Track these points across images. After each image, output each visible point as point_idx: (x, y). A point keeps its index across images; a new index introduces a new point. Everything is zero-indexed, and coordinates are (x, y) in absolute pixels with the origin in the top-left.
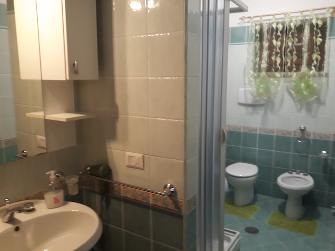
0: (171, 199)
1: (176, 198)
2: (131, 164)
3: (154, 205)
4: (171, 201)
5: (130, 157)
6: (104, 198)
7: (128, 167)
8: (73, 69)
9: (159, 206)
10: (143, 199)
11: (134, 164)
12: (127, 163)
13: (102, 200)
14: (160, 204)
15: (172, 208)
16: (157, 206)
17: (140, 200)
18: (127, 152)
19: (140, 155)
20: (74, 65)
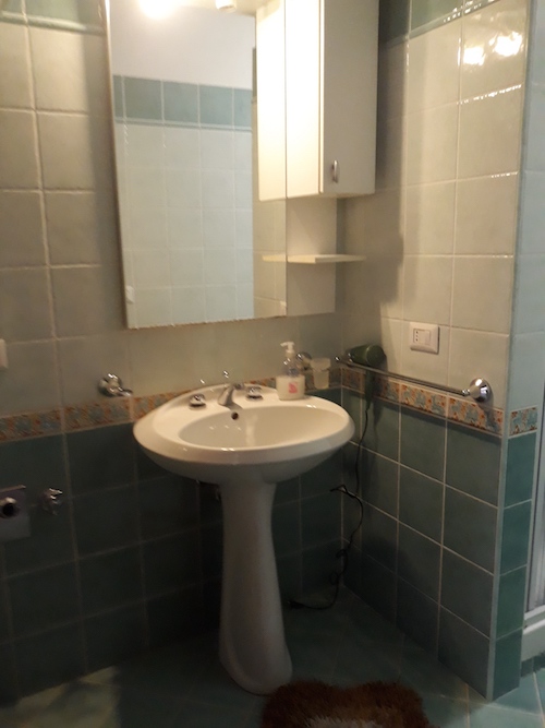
0: (482, 408)
1: (492, 405)
2: (417, 344)
3: (452, 419)
4: (481, 412)
5: (416, 331)
6: (372, 405)
7: (413, 349)
8: (331, 174)
9: (461, 422)
10: (434, 408)
11: (421, 343)
12: (411, 343)
13: (368, 407)
14: (461, 418)
15: (484, 426)
16: (456, 420)
17: (430, 409)
18: (412, 323)
19: (432, 327)
20: (333, 167)
